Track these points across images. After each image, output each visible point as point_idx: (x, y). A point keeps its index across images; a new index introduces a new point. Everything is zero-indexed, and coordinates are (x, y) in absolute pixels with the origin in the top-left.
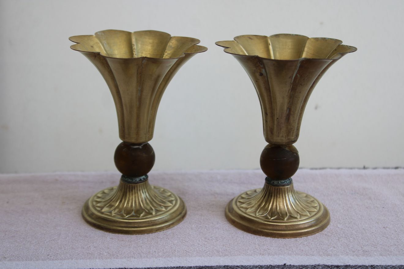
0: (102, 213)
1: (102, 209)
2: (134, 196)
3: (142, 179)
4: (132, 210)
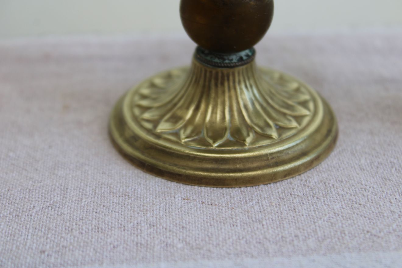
0: (158, 136)
1: (156, 126)
2: (227, 95)
3: (245, 58)
4: (225, 129)
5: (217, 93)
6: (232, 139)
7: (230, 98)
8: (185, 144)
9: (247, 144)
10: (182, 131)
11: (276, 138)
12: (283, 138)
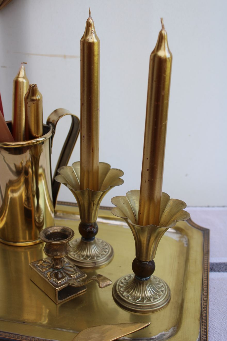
4: (140, 297)
5: (139, 287)
6: (141, 300)
7: (142, 288)
8: (130, 300)
9: (145, 302)
10: (129, 296)
11: (152, 301)
12: (154, 301)
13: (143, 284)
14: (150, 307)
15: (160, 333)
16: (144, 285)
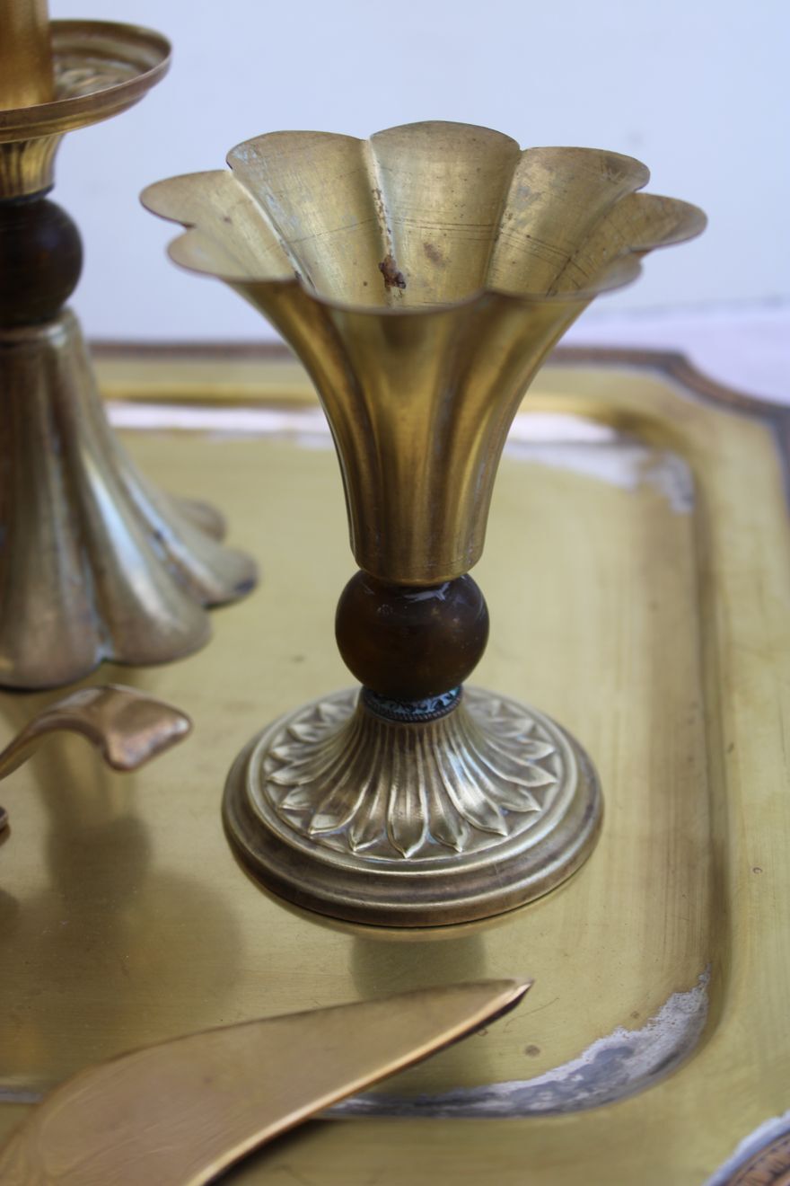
3: (446, 703)
4: (421, 824)
5: (403, 763)
6: (433, 841)
7: (426, 769)
8: (358, 856)
9: (460, 849)
10: (352, 831)
11: (505, 833)
12: (518, 832)
13: (426, 738)
14: (503, 875)
15: (600, 1045)
16: (431, 743)
